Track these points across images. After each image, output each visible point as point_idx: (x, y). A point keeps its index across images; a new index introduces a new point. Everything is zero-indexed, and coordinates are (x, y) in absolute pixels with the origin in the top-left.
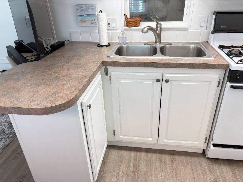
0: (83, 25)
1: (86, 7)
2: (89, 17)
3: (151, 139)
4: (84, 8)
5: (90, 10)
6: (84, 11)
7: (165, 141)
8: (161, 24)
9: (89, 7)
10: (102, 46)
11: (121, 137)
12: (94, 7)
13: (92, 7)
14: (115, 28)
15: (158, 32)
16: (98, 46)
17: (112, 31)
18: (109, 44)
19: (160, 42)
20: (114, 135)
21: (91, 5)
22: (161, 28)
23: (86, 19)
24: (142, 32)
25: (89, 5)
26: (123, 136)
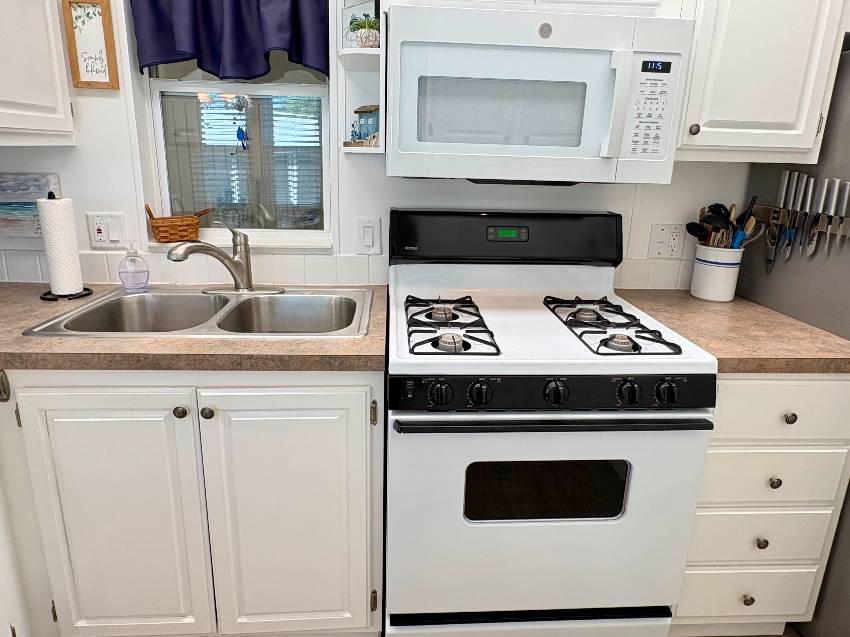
0: (9, 231)
1: (14, 180)
2: (27, 209)
3: (190, 620)
4: (11, 183)
5: (30, 190)
6: (9, 191)
7: (239, 620)
8: (246, 237)
9: (28, 180)
10: (57, 298)
11: (81, 623)
12: (43, 181)
13: (37, 181)
14: (119, 245)
15: (237, 258)
16: (42, 298)
17: (109, 252)
18: (85, 289)
19: (250, 287)
20: (55, 617)
21: (36, 176)
22: (246, 245)
23: (18, 214)
24: (168, 258)
25: (31, 176)
26: (87, 618)
